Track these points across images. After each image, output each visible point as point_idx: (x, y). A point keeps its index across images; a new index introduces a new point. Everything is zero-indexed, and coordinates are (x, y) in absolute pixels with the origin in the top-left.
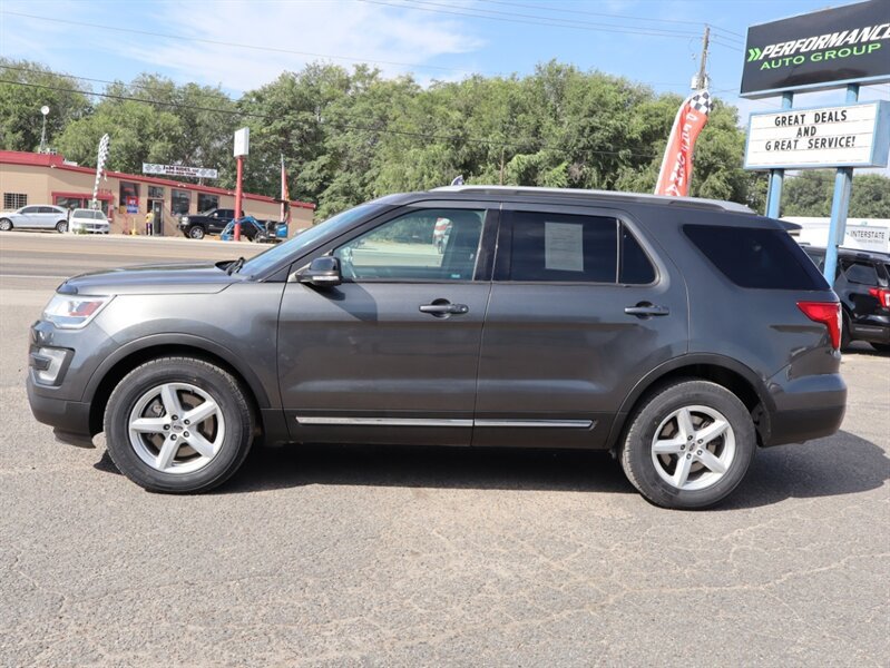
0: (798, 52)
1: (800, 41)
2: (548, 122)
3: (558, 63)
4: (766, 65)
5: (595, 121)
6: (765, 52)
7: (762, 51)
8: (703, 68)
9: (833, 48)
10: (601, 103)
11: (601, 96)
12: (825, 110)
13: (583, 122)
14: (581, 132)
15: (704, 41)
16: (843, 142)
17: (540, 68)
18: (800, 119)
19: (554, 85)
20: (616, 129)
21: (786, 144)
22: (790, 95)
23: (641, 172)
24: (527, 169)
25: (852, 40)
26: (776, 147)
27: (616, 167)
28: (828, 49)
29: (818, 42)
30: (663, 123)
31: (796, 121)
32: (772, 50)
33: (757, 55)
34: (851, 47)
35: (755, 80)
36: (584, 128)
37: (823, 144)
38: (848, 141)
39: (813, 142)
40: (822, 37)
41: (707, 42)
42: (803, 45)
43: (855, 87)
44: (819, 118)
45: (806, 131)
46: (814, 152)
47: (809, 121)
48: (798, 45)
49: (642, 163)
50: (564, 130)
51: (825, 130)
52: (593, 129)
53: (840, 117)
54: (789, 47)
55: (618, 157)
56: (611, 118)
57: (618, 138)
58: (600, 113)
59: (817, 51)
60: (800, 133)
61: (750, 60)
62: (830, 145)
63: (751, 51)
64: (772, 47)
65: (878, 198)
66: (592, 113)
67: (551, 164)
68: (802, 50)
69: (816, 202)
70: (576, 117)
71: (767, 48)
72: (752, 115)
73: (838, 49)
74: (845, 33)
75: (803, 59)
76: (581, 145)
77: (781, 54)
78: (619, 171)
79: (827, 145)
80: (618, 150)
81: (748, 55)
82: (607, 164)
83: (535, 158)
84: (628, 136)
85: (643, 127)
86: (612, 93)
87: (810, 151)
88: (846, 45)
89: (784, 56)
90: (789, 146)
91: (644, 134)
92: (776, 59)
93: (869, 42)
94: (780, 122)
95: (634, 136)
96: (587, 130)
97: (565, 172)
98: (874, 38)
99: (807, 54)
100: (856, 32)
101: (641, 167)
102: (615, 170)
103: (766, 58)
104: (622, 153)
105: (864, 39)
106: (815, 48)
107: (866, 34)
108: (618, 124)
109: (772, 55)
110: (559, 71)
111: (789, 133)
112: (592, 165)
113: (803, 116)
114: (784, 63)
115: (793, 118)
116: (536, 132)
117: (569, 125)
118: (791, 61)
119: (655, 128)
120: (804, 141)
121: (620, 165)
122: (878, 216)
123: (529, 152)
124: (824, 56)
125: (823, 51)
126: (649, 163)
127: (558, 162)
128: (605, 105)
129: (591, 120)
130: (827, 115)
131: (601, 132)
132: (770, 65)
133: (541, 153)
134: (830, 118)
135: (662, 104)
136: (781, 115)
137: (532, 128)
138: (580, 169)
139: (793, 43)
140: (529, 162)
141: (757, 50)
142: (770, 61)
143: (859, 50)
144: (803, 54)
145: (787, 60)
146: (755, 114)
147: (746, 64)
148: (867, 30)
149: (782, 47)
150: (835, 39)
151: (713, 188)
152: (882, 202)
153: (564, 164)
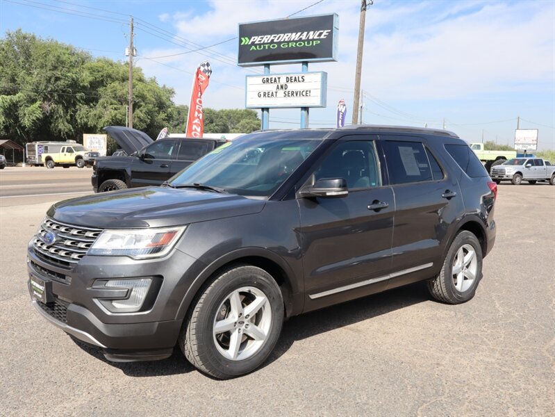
0: (272, 41)
1: (273, 36)
2: (22, 73)
3: (24, 32)
4: (253, 47)
5: (58, 73)
6: (252, 40)
7: (250, 40)
8: (132, 43)
9: (293, 41)
10: (60, 62)
11: (59, 56)
12: (292, 75)
13: (49, 74)
14: (49, 81)
15: (130, 26)
16: (304, 93)
17: (9, 35)
18: (277, 80)
19: (23, 47)
20: (73, 79)
21: (270, 93)
22: (268, 66)
23: (91, 107)
24: (10, 105)
25: (304, 37)
26: (264, 95)
27: (74, 105)
28: (290, 41)
29: (285, 37)
30: (102, 76)
31: (275, 81)
32: (257, 39)
33: (246, 41)
34: (304, 41)
35: (247, 56)
36: (50, 78)
37: (292, 94)
38: (307, 93)
39: (287, 93)
40: (286, 34)
41: (133, 27)
42: (275, 37)
43: (306, 63)
44: (288, 80)
45: (282, 87)
46: (287, 98)
47: (283, 81)
48: (272, 38)
49: (92, 102)
50: (35, 79)
51: (292, 87)
52: (57, 79)
53: (301, 79)
54: (267, 39)
55: (75, 97)
56: (69, 72)
57: (75, 85)
58: (61, 68)
59: (284, 42)
60: (278, 88)
61: (242, 44)
62: (297, 95)
63: (243, 39)
64: (256, 37)
65: (212, 122)
66: (55, 68)
67: (28, 102)
68: (275, 41)
69: (178, 125)
70: (44, 71)
71: (253, 38)
72: (247, 76)
73: (296, 42)
74: (299, 33)
75: (276, 46)
76: (49, 89)
77: (262, 42)
78: (77, 107)
79: (295, 94)
80: (75, 93)
81: (241, 41)
82: (69, 102)
83: (15, 98)
84: (81, 84)
85: (91, 79)
86: (67, 55)
87: (285, 98)
88: (301, 40)
89: (264, 43)
90: (272, 95)
91: (91, 83)
92: (260, 45)
93: (313, 40)
94: (266, 81)
95: (86, 84)
96: (53, 79)
97: (40, 107)
98: (316, 37)
99: (279, 43)
100: (305, 33)
101: (92, 104)
102: (75, 107)
103: (253, 43)
104: (78, 95)
105: (311, 37)
106: (282, 40)
107: (312, 35)
108: (74, 76)
109: (257, 42)
110: (25, 38)
111: (271, 87)
112: (57, 103)
113: (279, 78)
114: (264, 47)
115: (273, 79)
116: (13, 80)
117: (37, 76)
118: (269, 47)
119: (98, 80)
120: (281, 92)
121: (78, 103)
122: (213, 132)
123: (9, 94)
124: (288, 45)
125: (288, 42)
126: (97, 102)
127: (33, 101)
128: (63, 62)
129: (55, 72)
130: (293, 78)
131: (62, 81)
132: (256, 48)
133: (20, 94)
134: (295, 80)
135: (100, 64)
136: (266, 77)
137: (9, 77)
138: (49, 106)
139: (269, 36)
140: (11, 100)
141: (247, 38)
142: (256, 45)
143: (308, 43)
144: (276, 43)
145: (267, 46)
146: (249, 76)
147: (240, 46)
148: (311, 33)
149: (262, 38)
150: (295, 36)
151: (139, 118)
152: (214, 124)
153: (38, 103)
